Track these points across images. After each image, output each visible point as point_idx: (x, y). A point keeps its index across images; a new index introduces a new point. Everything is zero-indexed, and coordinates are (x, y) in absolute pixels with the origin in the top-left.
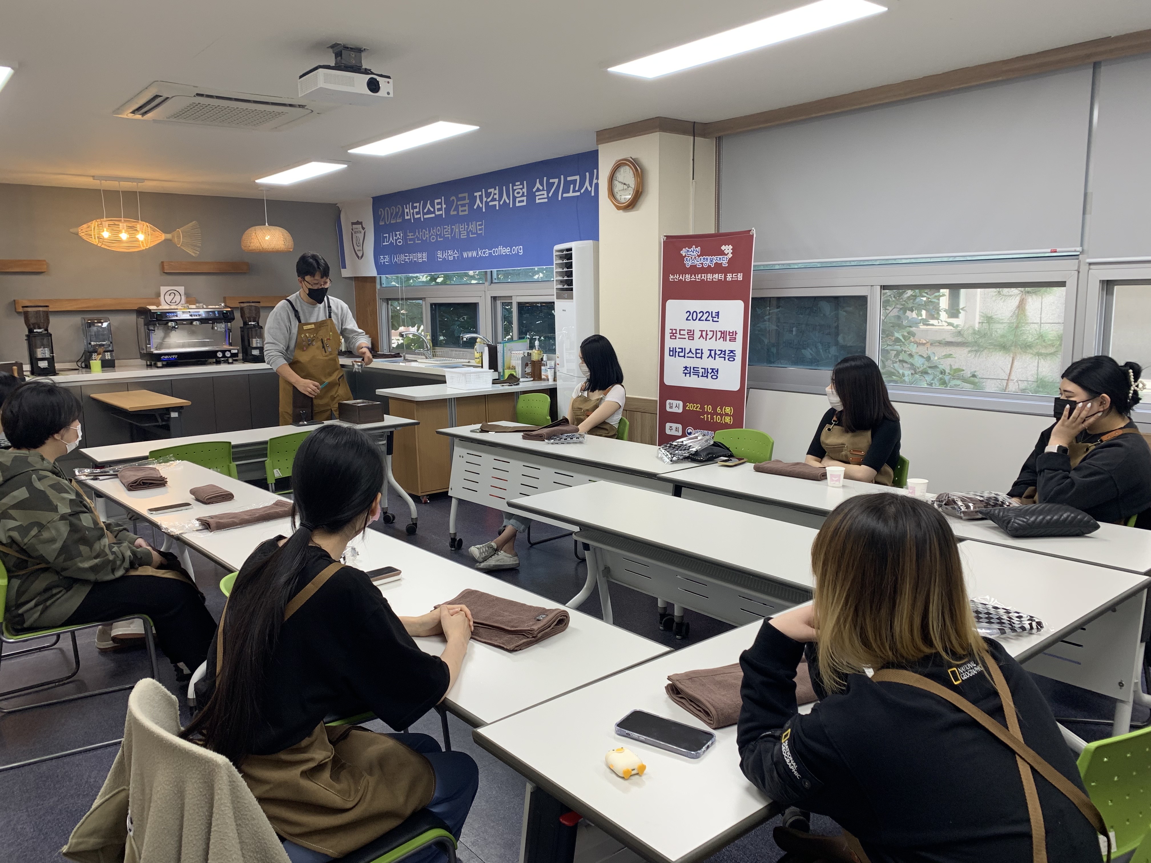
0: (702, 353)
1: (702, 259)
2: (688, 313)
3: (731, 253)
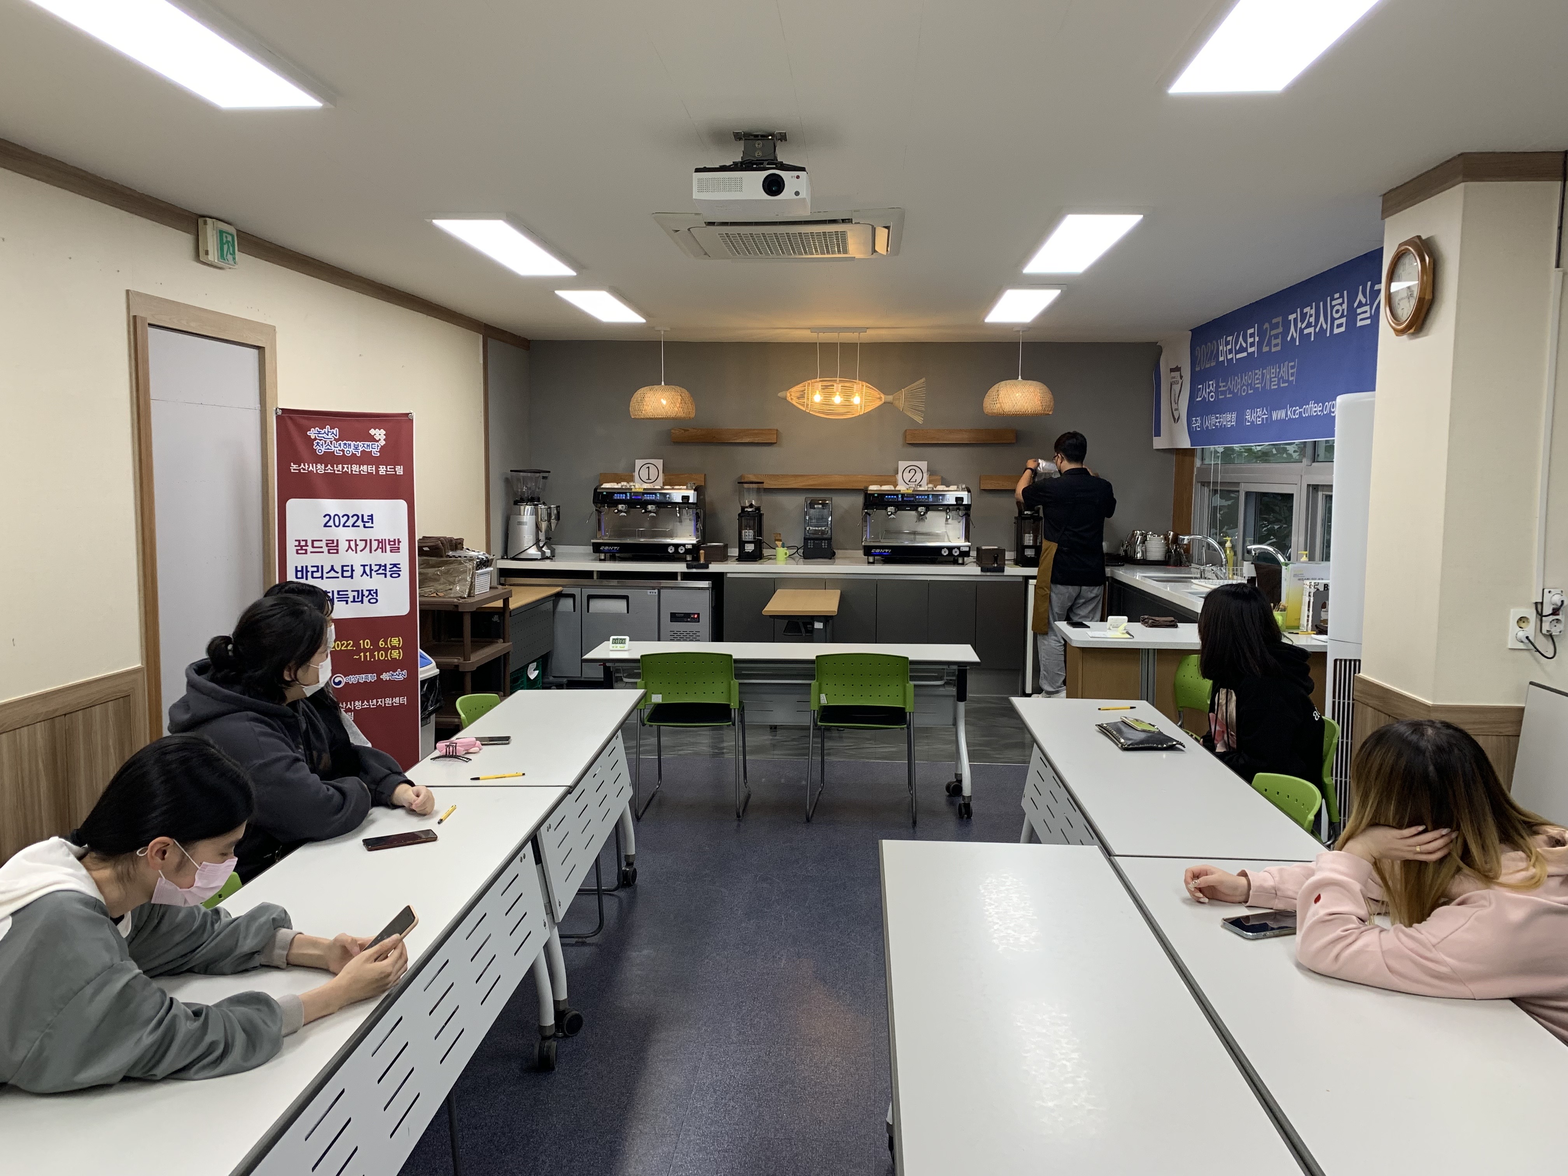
0: (353, 571)
1: (342, 445)
2: (328, 517)
3: (384, 440)
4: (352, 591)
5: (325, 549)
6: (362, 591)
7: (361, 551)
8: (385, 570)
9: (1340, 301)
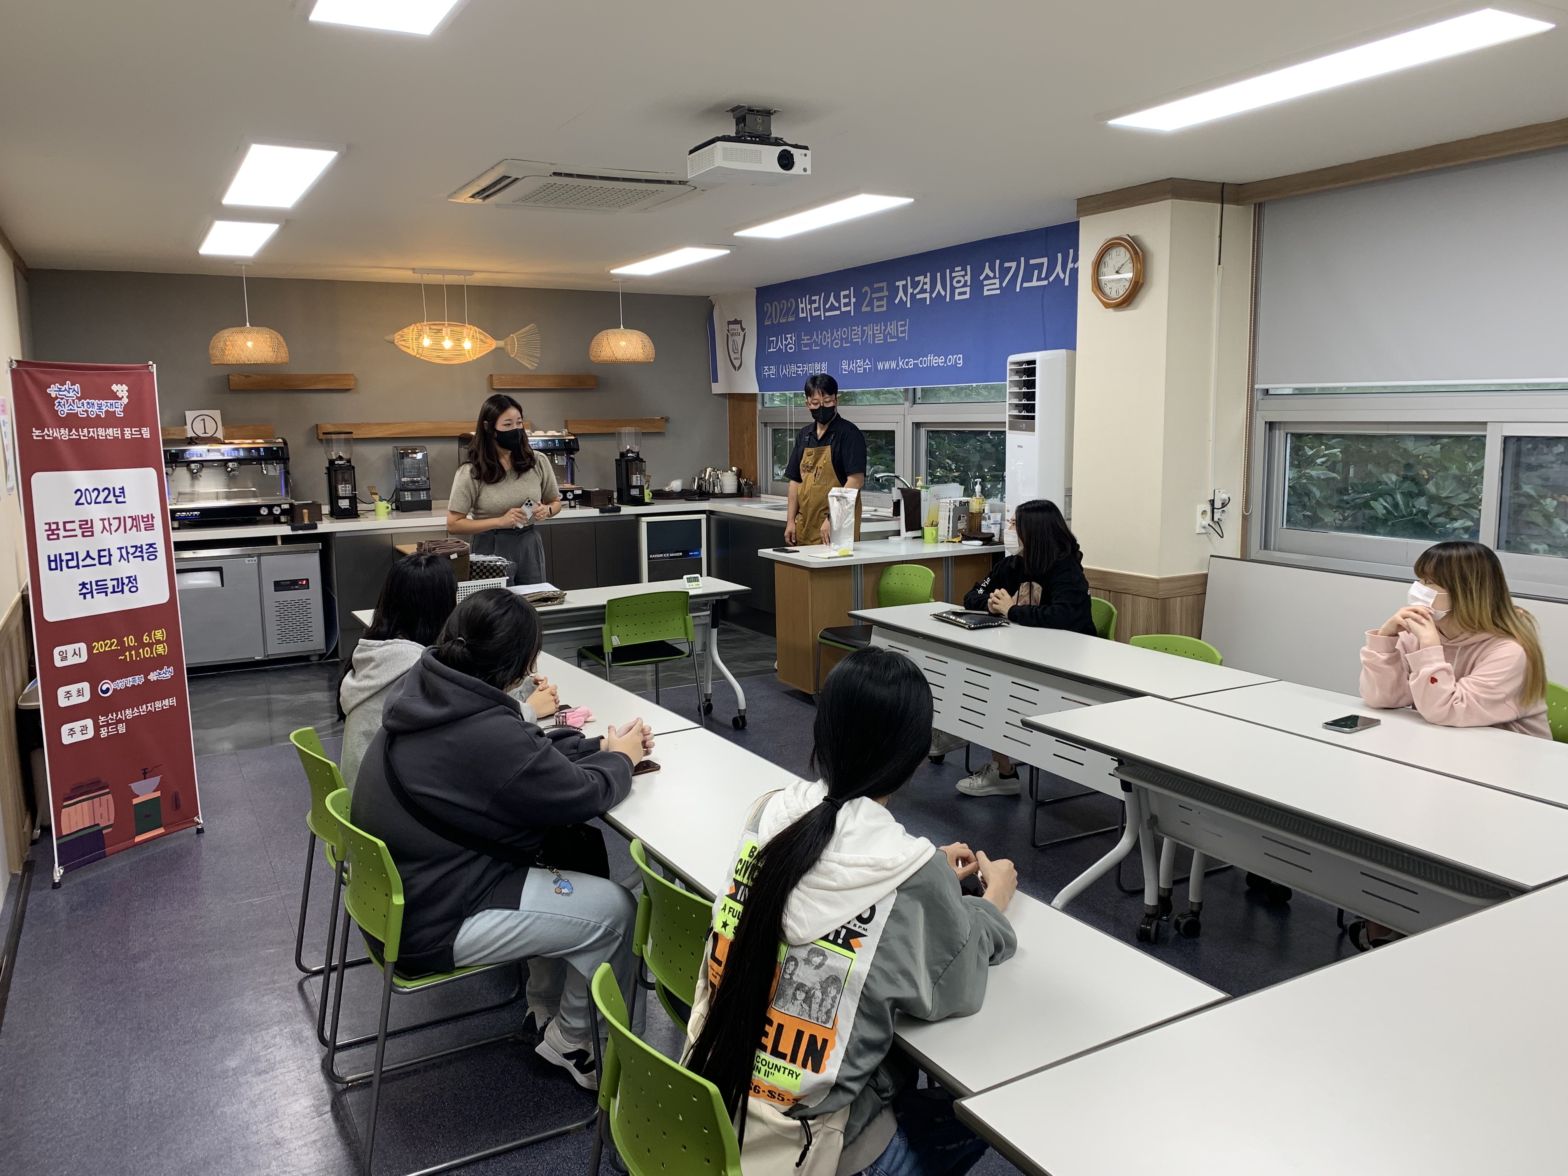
0: (110, 555)
1: (85, 405)
2: (79, 493)
3: (127, 397)
4: (112, 580)
5: (79, 532)
6: (122, 578)
7: (116, 531)
8: (141, 552)
9: (963, 273)
